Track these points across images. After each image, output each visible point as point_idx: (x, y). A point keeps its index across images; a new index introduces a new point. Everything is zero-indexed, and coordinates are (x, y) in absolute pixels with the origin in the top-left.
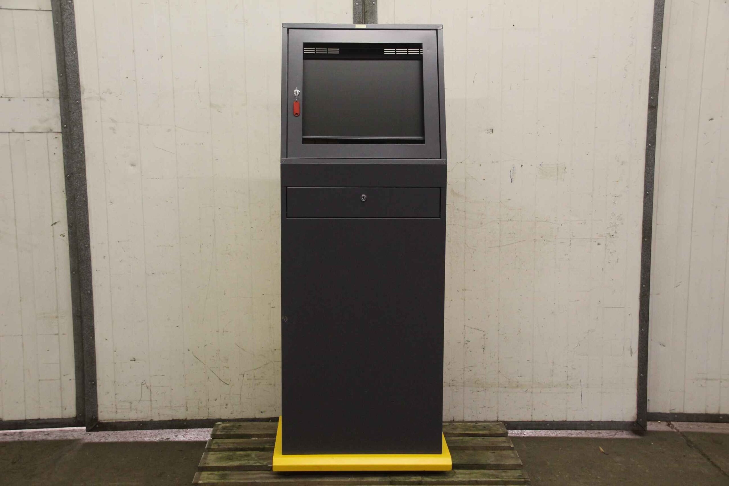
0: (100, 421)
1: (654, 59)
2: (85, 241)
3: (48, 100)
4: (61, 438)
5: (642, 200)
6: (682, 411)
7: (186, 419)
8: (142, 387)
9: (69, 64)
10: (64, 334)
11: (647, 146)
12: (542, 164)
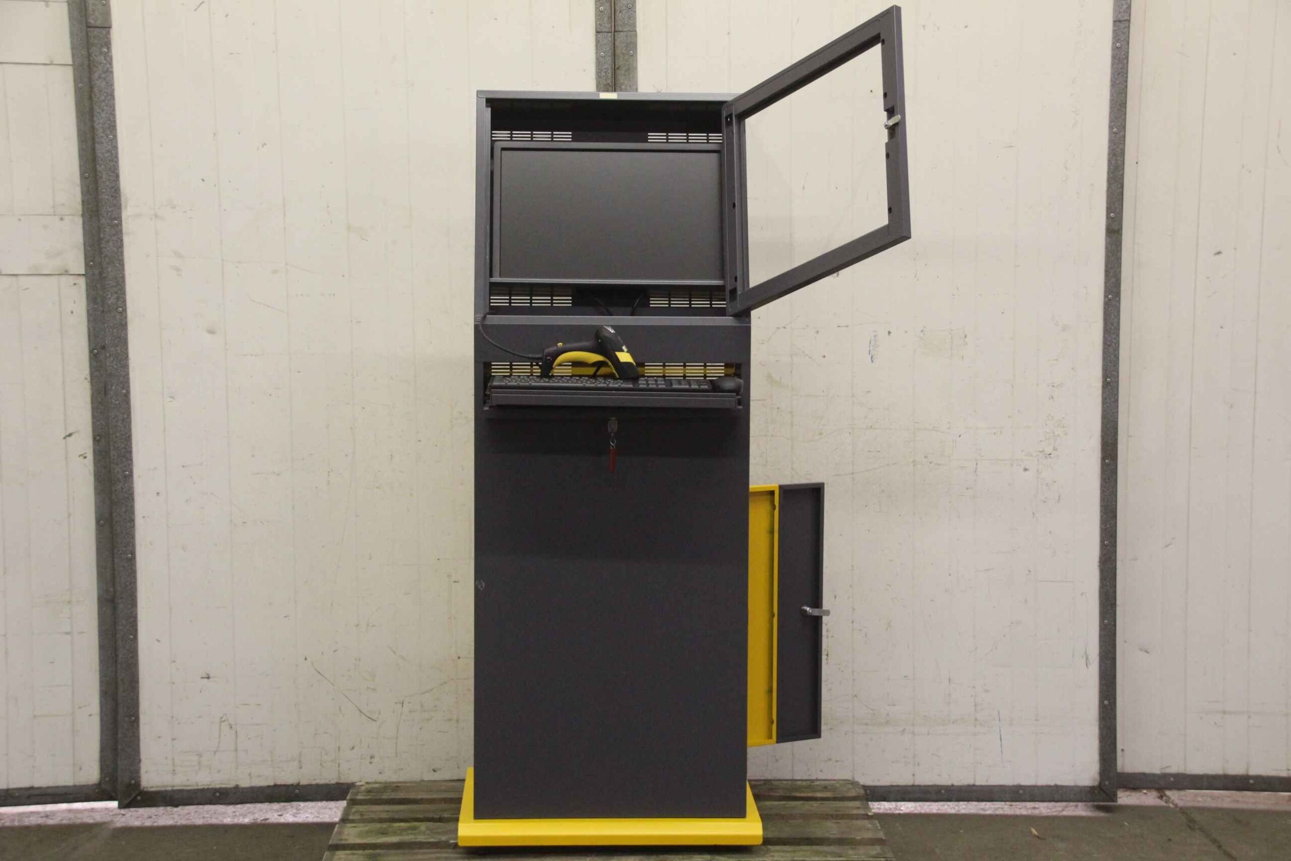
0: (144, 788)
1: (1113, 150)
2: (125, 466)
3: (62, 219)
4: (71, 822)
5: (1100, 392)
6: (1181, 770)
7: (299, 783)
8: (220, 726)
9: (101, 156)
10: (81, 633)
11: (1107, 299)
12: (925, 329)
